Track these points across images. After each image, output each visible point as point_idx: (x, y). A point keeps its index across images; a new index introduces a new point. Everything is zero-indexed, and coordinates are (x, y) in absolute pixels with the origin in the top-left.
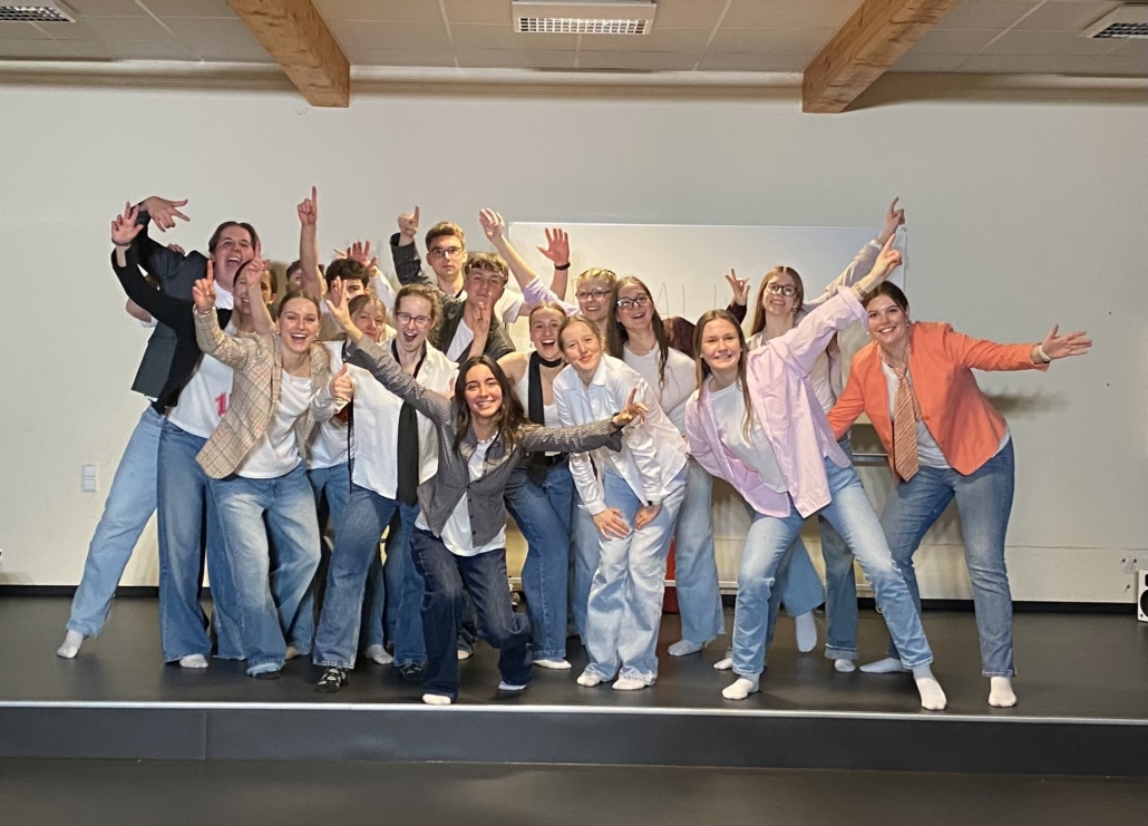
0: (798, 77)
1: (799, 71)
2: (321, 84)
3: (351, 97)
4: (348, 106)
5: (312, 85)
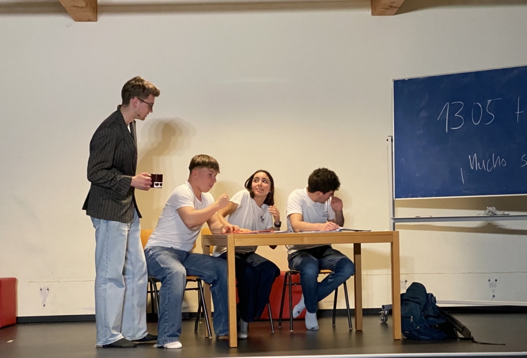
2: (80, 6)
3: (98, 15)
4: (97, 21)
5: (74, 6)
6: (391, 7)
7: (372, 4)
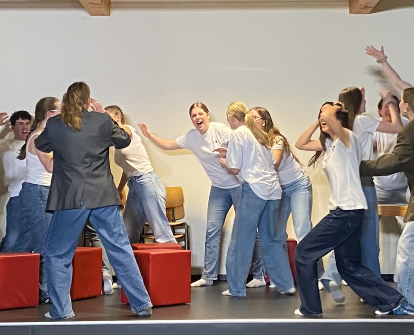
2: (95, 3)
3: (111, 10)
4: (109, 15)
5: (91, 3)
6: (366, 7)
7: (350, 4)
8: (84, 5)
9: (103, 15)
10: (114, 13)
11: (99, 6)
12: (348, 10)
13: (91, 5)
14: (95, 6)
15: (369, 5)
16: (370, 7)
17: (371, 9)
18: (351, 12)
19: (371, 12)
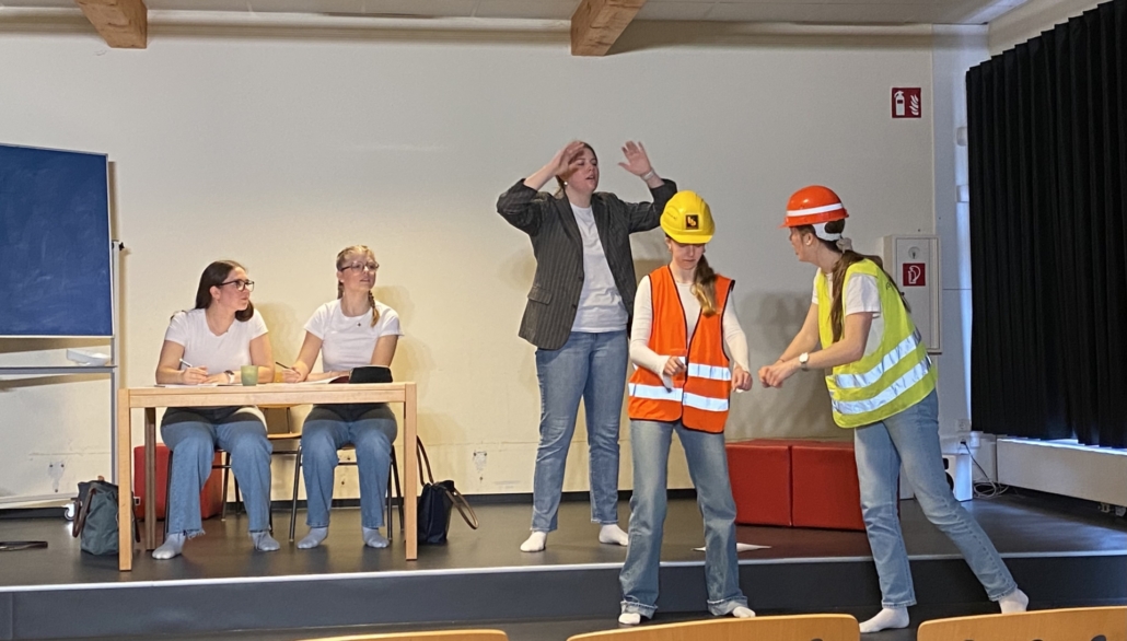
0: (567, 23)
1: (567, 19)
2: (118, 23)
3: (148, 39)
4: (145, 47)
5: (110, 24)
8: (98, 27)
9: (133, 46)
10: (155, 44)
11: (126, 29)
12: (569, 49)
13: (111, 28)
14: (117, 29)
15: (605, 41)
16: (606, 44)
17: (607, 48)
18: (574, 53)
19: (608, 54)
